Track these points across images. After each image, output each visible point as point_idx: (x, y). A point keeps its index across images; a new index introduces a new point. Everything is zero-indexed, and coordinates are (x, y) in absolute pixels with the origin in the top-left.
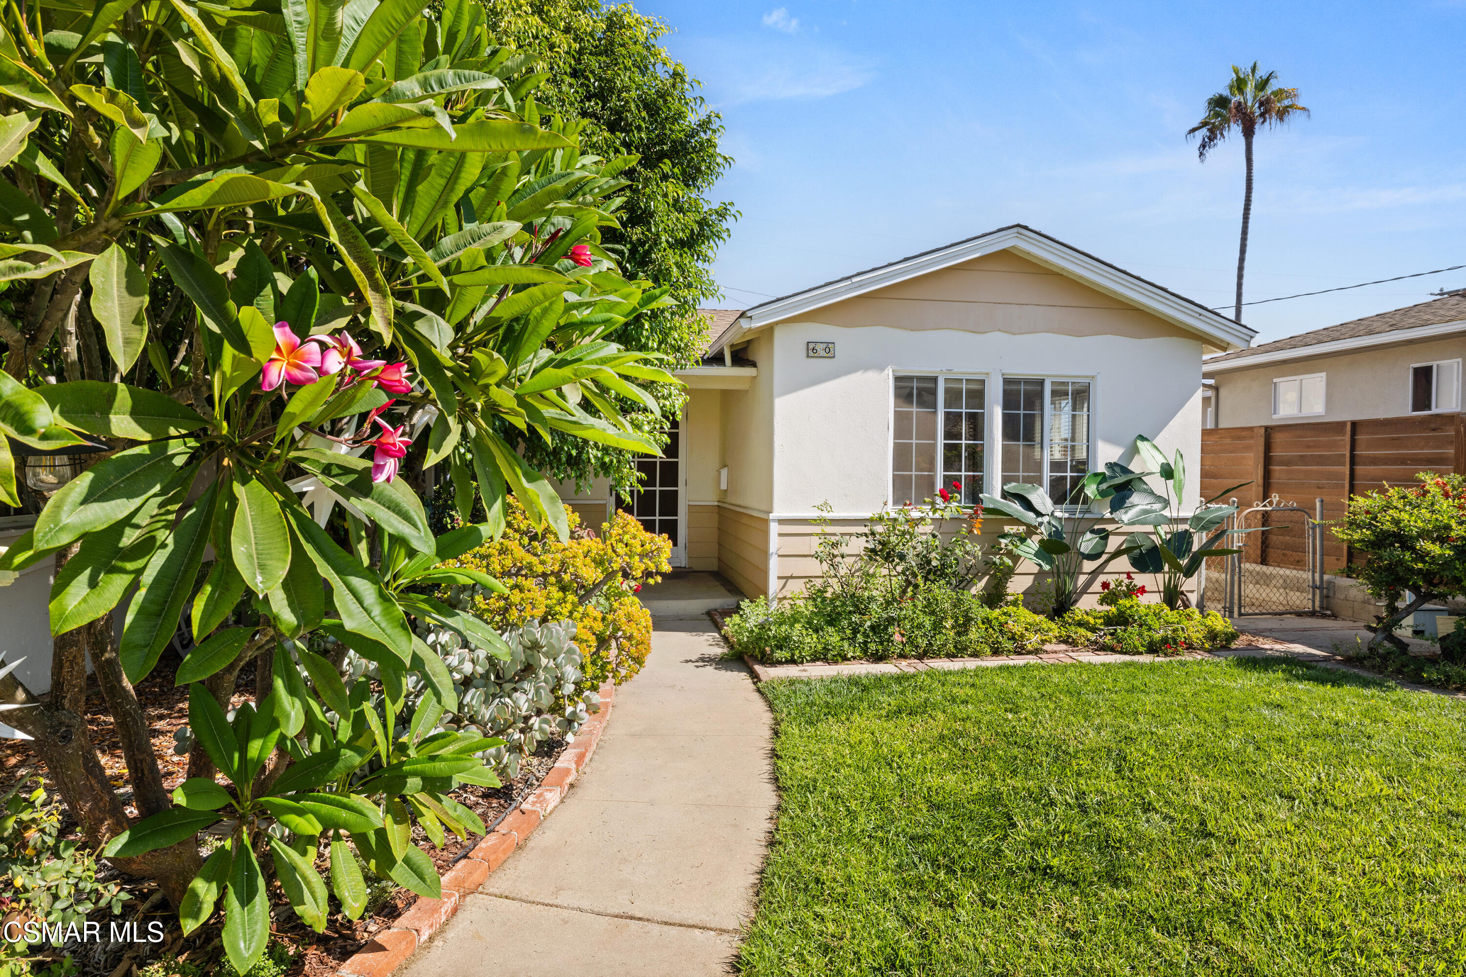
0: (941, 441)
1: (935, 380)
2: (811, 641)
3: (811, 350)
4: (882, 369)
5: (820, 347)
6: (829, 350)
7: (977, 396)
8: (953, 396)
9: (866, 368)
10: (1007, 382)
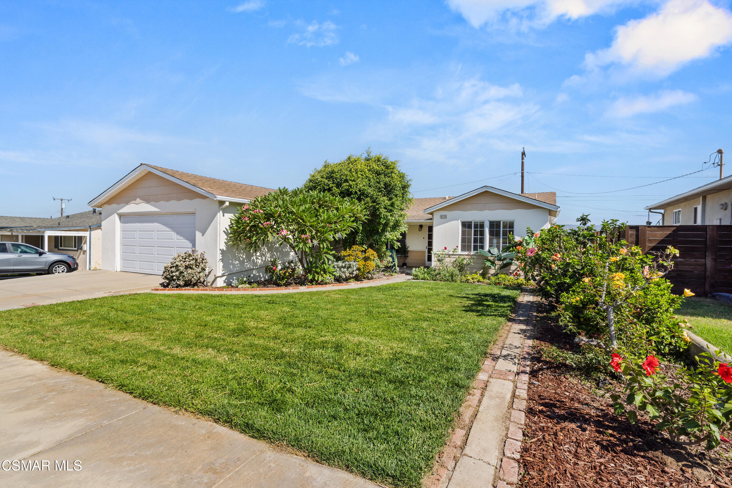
0: (473, 237)
1: (472, 222)
2: (422, 276)
3: (441, 217)
4: (458, 220)
5: (443, 216)
6: (445, 217)
7: (482, 226)
8: (476, 226)
9: (454, 220)
10: (490, 222)
